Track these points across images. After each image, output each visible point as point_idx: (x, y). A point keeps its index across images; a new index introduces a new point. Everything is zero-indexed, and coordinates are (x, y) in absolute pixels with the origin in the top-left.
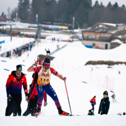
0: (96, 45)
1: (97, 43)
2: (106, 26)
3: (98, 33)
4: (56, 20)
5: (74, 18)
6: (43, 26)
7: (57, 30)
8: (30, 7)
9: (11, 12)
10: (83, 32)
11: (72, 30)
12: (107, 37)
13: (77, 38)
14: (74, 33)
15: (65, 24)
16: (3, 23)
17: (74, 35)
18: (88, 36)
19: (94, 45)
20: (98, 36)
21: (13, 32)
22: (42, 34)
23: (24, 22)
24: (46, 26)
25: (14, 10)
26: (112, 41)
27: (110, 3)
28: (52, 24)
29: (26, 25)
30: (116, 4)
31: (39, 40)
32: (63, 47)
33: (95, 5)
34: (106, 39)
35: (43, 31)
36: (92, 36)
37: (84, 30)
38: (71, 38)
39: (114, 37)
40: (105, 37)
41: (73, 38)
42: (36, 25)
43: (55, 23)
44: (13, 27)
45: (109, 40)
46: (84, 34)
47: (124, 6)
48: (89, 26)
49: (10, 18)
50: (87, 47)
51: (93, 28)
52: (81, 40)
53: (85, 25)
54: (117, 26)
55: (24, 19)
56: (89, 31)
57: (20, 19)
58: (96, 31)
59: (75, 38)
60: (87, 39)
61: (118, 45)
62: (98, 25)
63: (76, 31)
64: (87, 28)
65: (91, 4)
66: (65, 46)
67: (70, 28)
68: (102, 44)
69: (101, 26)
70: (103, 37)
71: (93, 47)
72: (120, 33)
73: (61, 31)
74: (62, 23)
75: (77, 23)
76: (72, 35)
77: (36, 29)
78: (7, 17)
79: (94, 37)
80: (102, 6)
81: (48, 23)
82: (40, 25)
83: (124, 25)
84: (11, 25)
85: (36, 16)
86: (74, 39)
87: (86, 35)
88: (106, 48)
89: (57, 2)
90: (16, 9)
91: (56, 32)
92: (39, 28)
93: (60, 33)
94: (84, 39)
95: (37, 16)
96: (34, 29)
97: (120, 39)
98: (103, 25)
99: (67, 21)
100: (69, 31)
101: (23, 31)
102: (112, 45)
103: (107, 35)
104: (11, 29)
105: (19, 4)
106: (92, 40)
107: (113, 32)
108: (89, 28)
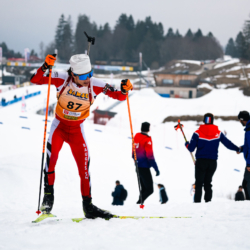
0: (175, 93)
1: (177, 90)
2: (187, 64)
3: (177, 75)
5: (141, 55)
6: (96, 67)
7: (116, 72)
8: (73, 41)
10: (155, 74)
11: (139, 73)
12: (191, 81)
14: (142, 77)
15: (128, 63)
17: (142, 79)
19: (172, 92)
20: (177, 79)
24: (101, 67)
26: (199, 87)
27: (189, 32)
28: (109, 64)
30: (199, 32)
33: (168, 35)
34: (189, 83)
40: (188, 81)
43: (112, 63)
45: (195, 84)
46: (156, 77)
47: (210, 34)
48: (160, 66)
50: (163, 95)
51: (166, 69)
52: (152, 86)
53: (155, 64)
54: (202, 64)
56: (162, 73)
60: (162, 84)
61: (208, 91)
62: (174, 64)
63: (144, 73)
64: (158, 68)
65: (163, 33)
67: (136, 69)
68: (184, 91)
69: (178, 65)
71: (172, 95)
72: (207, 74)
74: (124, 62)
76: (138, 80)
78: (40, 57)
79: (171, 81)
80: (178, 36)
83: (213, 62)
86: (142, 86)
87: (159, 78)
88: (190, 96)
89: (112, 33)
90: (52, 45)
91: (114, 76)
94: (158, 84)
98: (182, 63)
100: (135, 73)
102: (199, 92)
103: (191, 78)
106: (168, 85)
107: (198, 73)
108: (161, 69)
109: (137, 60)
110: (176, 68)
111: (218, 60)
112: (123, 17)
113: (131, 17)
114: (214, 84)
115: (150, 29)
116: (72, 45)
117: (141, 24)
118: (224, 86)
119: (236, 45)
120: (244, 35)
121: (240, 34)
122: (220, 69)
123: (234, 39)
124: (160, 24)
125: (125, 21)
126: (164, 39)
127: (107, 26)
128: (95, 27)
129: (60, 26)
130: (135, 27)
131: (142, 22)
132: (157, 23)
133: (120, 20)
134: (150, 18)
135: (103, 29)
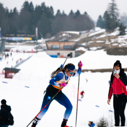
0: (61, 54)
1: (62, 52)
2: (70, 34)
3: (62, 42)
4: (19, 31)
5: (37, 29)
6: (7, 38)
7: (20, 41)
10: (46, 42)
11: (36, 41)
12: (71, 46)
13: (42, 48)
14: (38, 44)
15: (28, 35)
17: (38, 46)
18: (52, 46)
19: (59, 54)
20: (62, 45)
22: (6, 46)
24: (10, 38)
26: (77, 50)
27: (72, 11)
28: (16, 36)
30: (78, 12)
31: (3, 53)
32: (28, 58)
33: (57, 14)
34: (70, 47)
35: (7, 43)
36: (56, 45)
37: (48, 40)
38: (35, 48)
39: (78, 44)
40: (69, 46)
41: (37, 48)
43: (18, 35)
45: (73, 48)
46: (48, 44)
47: (86, 13)
48: (52, 36)
50: (52, 56)
51: (56, 38)
52: (45, 50)
53: (49, 34)
54: (80, 34)
56: (54, 41)
58: (60, 40)
59: (40, 48)
60: (52, 49)
61: (83, 52)
62: (61, 34)
63: (39, 41)
64: (51, 37)
65: (53, 13)
66: (30, 57)
67: (34, 39)
68: (66, 53)
69: (64, 35)
70: (67, 46)
71: (58, 56)
72: (84, 40)
73: (24, 43)
74: (25, 34)
75: (40, 33)
76: (36, 46)
77: (0, 42)
79: (58, 47)
80: (64, 15)
81: (11, 35)
82: (4, 38)
83: (88, 32)
86: (39, 50)
87: (50, 45)
89: (19, 14)
91: (20, 44)
92: (3, 40)
93: (24, 44)
94: (48, 49)
95: (0, 29)
97: (84, 47)
98: (67, 33)
99: (30, 33)
100: (33, 41)
102: (77, 53)
103: (71, 44)
106: (56, 49)
107: (77, 40)
108: (53, 38)
109: (35, 34)
110: (63, 37)
111: (91, 31)
112: (26, 3)
113: (31, 3)
114: (88, 48)
115: (44, 11)
117: (38, 8)
118: (95, 48)
119: (103, 19)
120: (108, 13)
121: (106, 12)
122: (92, 37)
123: (102, 16)
124: (51, 7)
125: (28, 6)
126: (54, 17)
127: (15, 9)
128: (8, 10)
130: (34, 10)
131: (39, 6)
132: (49, 7)
133: (24, 5)
134: (44, 3)
135: (13, 11)
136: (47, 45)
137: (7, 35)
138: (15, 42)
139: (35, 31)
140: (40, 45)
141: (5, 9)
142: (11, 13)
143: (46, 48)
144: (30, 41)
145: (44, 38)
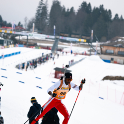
0: (114, 60)
1: (116, 58)
3: (116, 47)
4: (74, 32)
6: (61, 38)
7: (74, 42)
8: (48, 18)
9: (28, 22)
10: (101, 46)
11: (90, 44)
14: (92, 46)
15: (83, 37)
16: (19, 33)
17: (92, 48)
18: (106, 50)
19: (112, 59)
20: (117, 50)
21: (29, 43)
22: (59, 46)
23: (41, 34)
24: (64, 38)
25: (31, 21)
28: (70, 37)
29: (43, 37)
31: (56, 52)
32: (80, 61)
33: (115, 18)
35: (61, 42)
36: (111, 50)
37: (102, 43)
41: (90, 51)
42: (53, 37)
43: (72, 35)
44: (29, 38)
46: (102, 47)
48: (107, 40)
49: (27, 28)
50: (105, 61)
51: (111, 42)
52: (98, 54)
53: (104, 38)
55: (40, 30)
56: (108, 45)
57: (37, 30)
58: (115, 45)
59: (93, 52)
60: (106, 53)
62: (117, 39)
63: (94, 44)
64: (106, 41)
65: (111, 17)
66: (83, 59)
67: (88, 41)
69: (120, 40)
70: (122, 52)
71: (112, 61)
73: (78, 44)
74: (80, 36)
75: (95, 36)
76: (90, 49)
77: (53, 40)
78: (24, 27)
79: (112, 52)
80: (122, 20)
81: (65, 35)
82: (58, 37)
84: (28, 36)
85: (53, 27)
86: (92, 53)
87: (104, 49)
89: (76, 14)
90: (33, 19)
91: (74, 44)
92: (57, 39)
93: (78, 46)
94: (102, 53)
95: (55, 27)
96: (51, 40)
98: (122, 39)
99: (85, 34)
100: (87, 44)
101: (40, 42)
104: (27, 39)
105: (36, 14)
106: (110, 54)
108: (108, 42)
109: (90, 36)
110: (118, 42)
112: (84, 4)
113: (90, 4)
115: (102, 14)
116: (47, 21)
117: (96, 10)
124: (110, 11)
125: (85, 7)
126: (111, 21)
127: (72, 9)
128: (64, 9)
129: (40, 7)
130: (92, 11)
131: (97, 8)
132: (108, 10)
133: (82, 5)
134: (103, 6)
135: (69, 11)
136: (101, 49)
137: (62, 34)
138: (68, 42)
139: (91, 33)
140: (94, 48)
141: (62, 7)
142: (68, 12)
143: (99, 52)
144: (84, 42)
145: (99, 41)
